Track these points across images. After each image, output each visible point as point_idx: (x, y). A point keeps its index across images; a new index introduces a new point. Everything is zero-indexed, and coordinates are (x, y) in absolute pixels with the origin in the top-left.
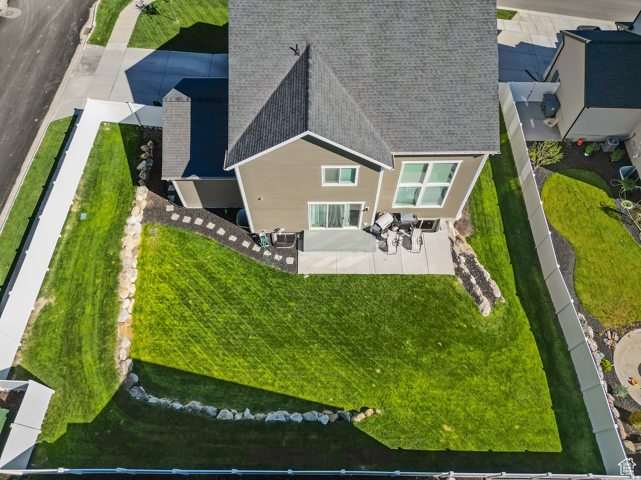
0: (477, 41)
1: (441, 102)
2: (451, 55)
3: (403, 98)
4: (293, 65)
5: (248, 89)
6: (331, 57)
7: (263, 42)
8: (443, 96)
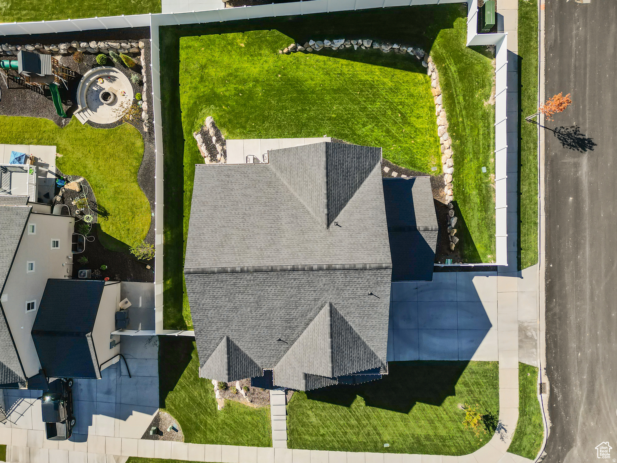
0: (203, 233)
1: (233, 194)
2: (223, 224)
3: (260, 196)
4: (339, 215)
5: (370, 200)
6: (312, 221)
7: (362, 230)
8: (231, 198)
